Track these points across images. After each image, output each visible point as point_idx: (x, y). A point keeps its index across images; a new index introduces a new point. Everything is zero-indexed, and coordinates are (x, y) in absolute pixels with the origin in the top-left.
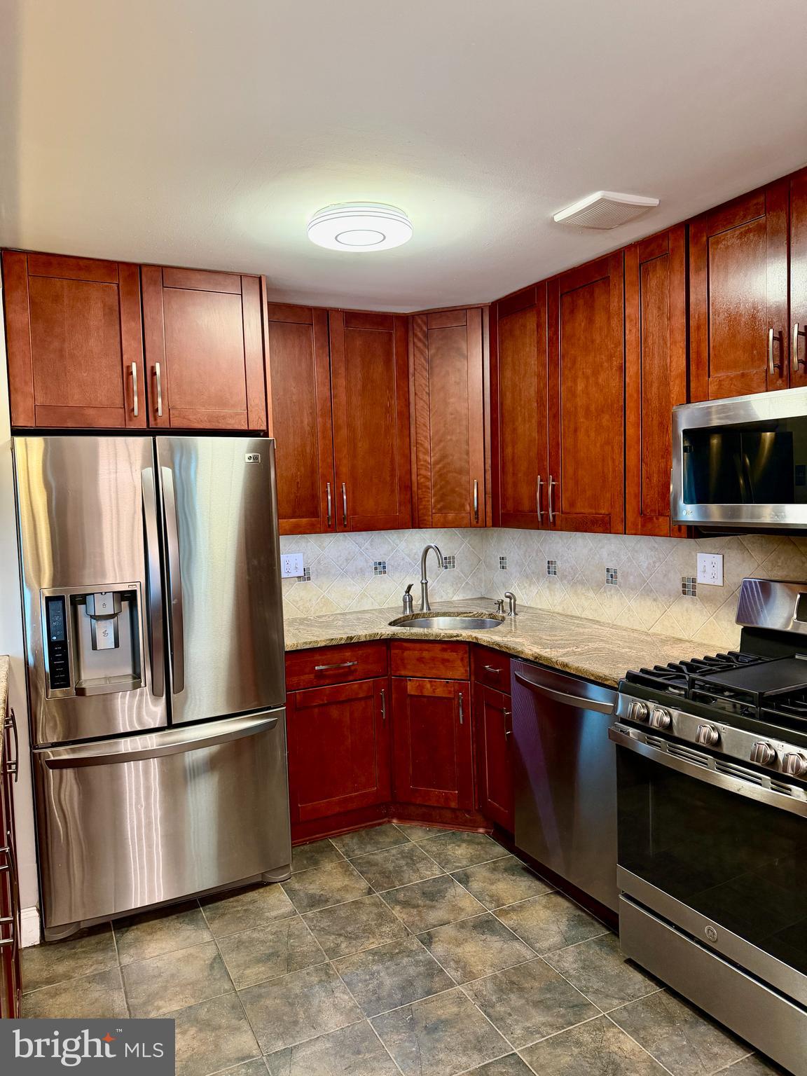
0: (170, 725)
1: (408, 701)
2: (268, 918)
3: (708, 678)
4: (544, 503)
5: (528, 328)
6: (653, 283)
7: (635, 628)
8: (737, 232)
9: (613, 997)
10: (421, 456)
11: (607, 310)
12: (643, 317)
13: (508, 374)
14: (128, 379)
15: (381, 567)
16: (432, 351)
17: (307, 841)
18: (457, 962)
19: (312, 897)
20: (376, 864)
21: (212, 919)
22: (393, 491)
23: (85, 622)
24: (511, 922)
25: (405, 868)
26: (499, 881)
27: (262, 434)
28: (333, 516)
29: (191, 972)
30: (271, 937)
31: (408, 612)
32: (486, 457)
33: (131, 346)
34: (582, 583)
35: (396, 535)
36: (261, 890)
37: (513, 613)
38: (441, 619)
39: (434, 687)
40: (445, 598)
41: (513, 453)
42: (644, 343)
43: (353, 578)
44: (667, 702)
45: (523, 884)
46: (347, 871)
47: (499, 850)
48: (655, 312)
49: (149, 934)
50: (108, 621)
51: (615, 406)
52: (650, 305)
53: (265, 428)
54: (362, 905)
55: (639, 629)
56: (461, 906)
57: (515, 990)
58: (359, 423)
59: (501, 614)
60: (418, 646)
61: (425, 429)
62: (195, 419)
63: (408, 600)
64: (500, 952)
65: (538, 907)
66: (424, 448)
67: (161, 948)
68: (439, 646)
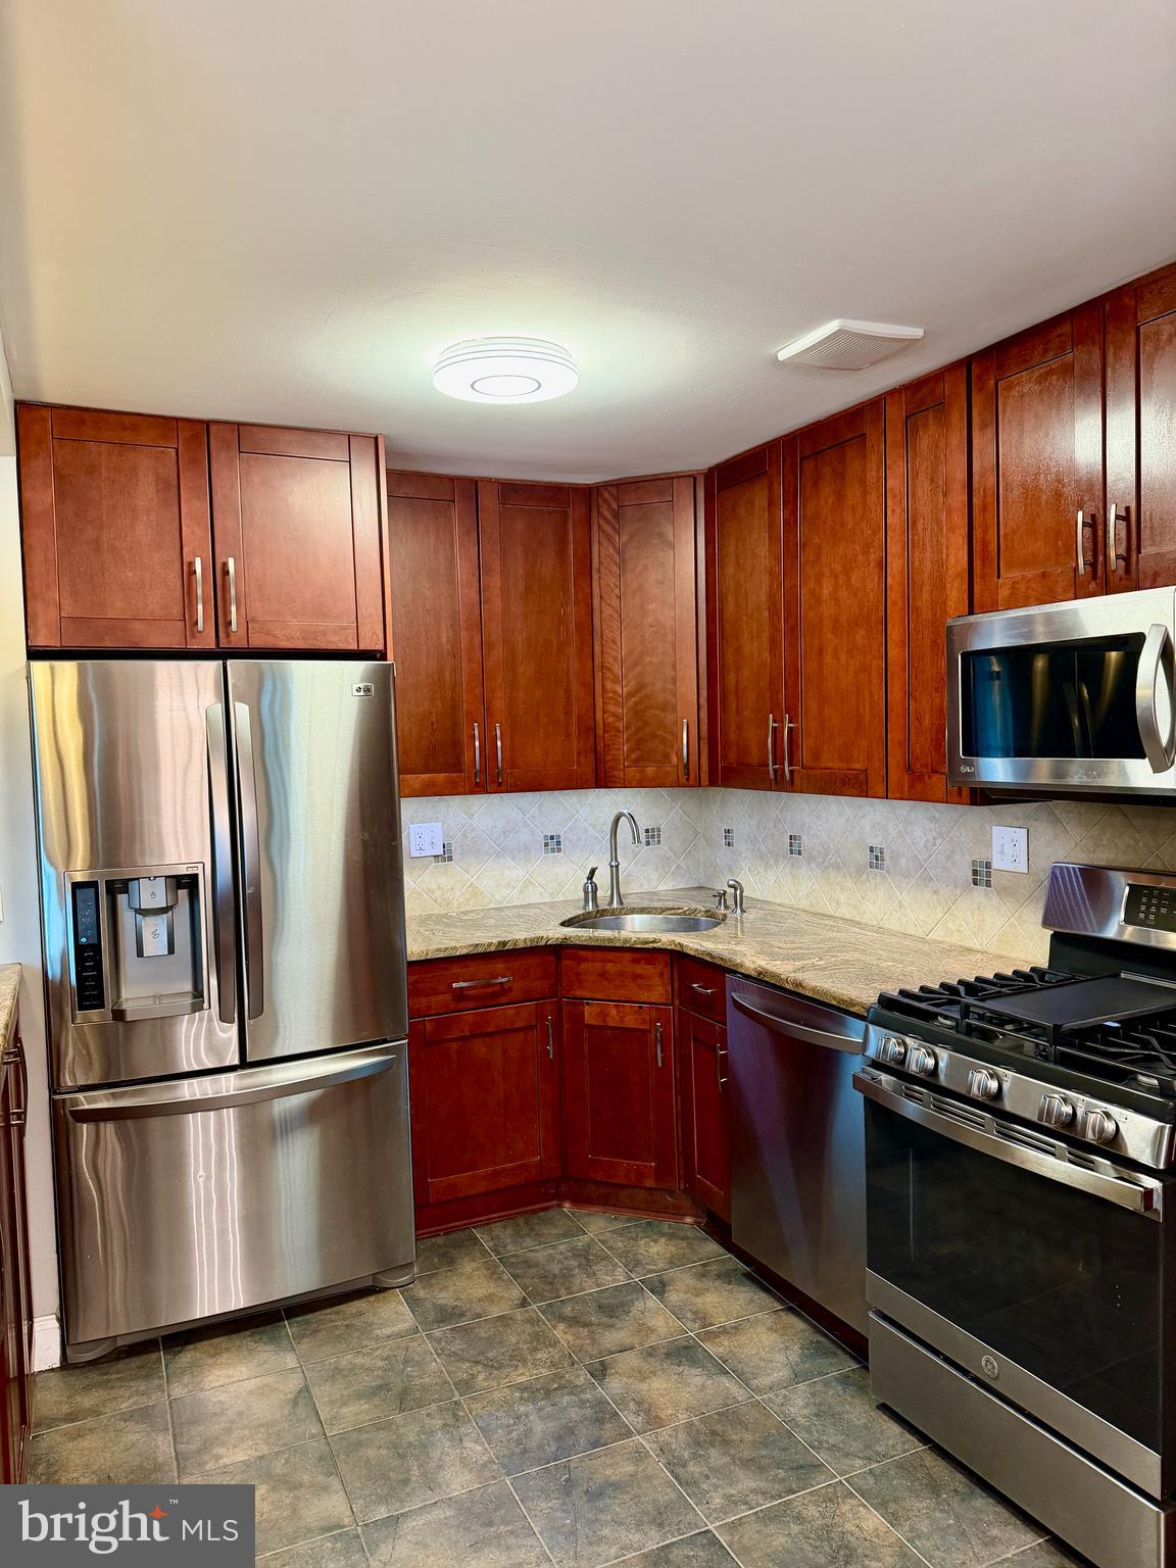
0: (244, 1064)
1: (586, 1035)
2: (377, 1339)
3: (988, 1004)
4: (779, 753)
5: (757, 504)
6: (924, 443)
7: (909, 932)
8: (1036, 374)
9: (856, 1456)
10: (609, 685)
11: (862, 481)
12: (910, 492)
13: (730, 569)
14: (189, 579)
15: (553, 843)
16: (624, 538)
17: (440, 1231)
18: (639, 1403)
19: (441, 1309)
20: (537, 1265)
21: (299, 1338)
22: (568, 735)
23: (127, 918)
24: (721, 1350)
25: (576, 1271)
26: (708, 1291)
27: (378, 655)
28: (483, 769)
29: (265, 1409)
30: (381, 1364)
31: (591, 907)
32: (701, 687)
33: (195, 533)
34: (837, 867)
35: (574, 797)
36: (372, 1298)
37: (739, 910)
38: (637, 917)
39: (622, 1015)
40: (646, 888)
41: (737, 682)
42: (913, 530)
43: (513, 858)
44: (931, 1039)
45: (741, 1296)
46: (493, 1274)
47: (712, 1247)
48: (927, 484)
49: (212, 1356)
50: (158, 917)
51: (873, 616)
52: (920, 475)
53: (381, 647)
54: (511, 1322)
55: (913, 933)
56: (650, 1325)
57: (717, 1443)
58: (520, 638)
59: (722, 910)
60: (598, 954)
61: (615, 647)
62: (284, 635)
63: (591, 891)
64: (701, 1391)
65: (761, 1329)
66: (614, 674)
67: (229, 1377)
68: (628, 956)
